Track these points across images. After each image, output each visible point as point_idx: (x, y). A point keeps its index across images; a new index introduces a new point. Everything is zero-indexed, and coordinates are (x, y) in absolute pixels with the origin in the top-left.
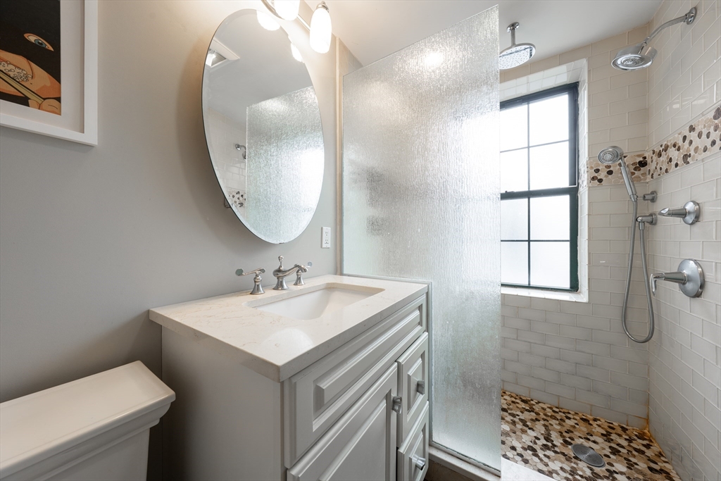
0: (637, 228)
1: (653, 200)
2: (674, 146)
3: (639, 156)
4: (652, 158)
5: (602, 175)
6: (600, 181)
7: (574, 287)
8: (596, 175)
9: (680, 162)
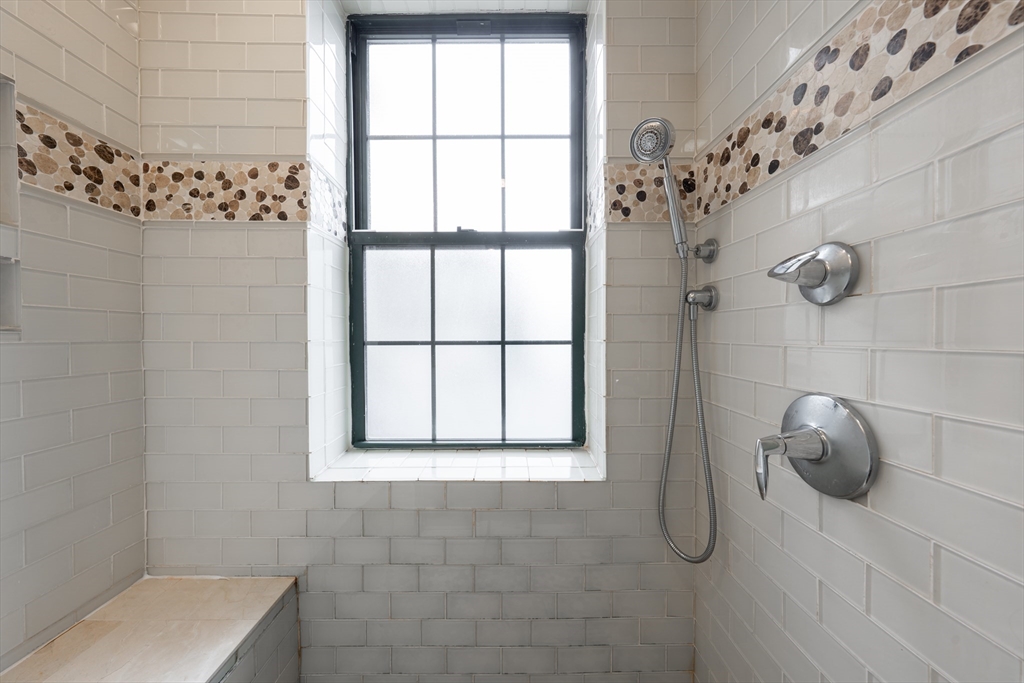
0: (686, 317)
1: (710, 258)
2: (767, 123)
3: (684, 168)
4: (705, 171)
5: (629, 199)
6: (626, 212)
7: (579, 438)
8: (620, 197)
9: (787, 155)
